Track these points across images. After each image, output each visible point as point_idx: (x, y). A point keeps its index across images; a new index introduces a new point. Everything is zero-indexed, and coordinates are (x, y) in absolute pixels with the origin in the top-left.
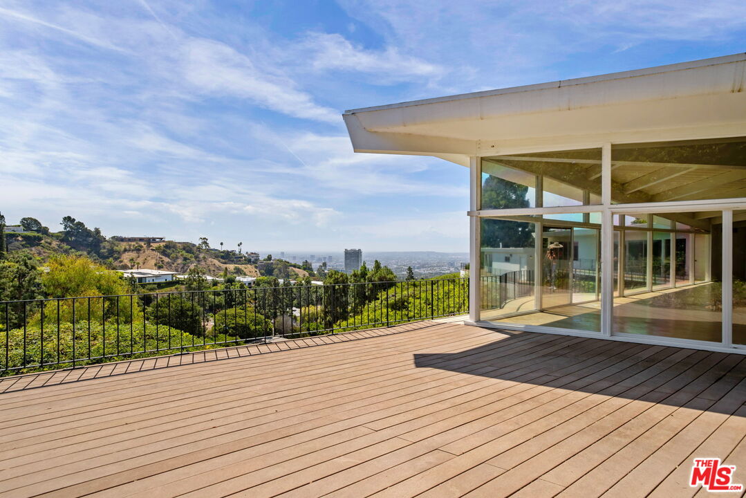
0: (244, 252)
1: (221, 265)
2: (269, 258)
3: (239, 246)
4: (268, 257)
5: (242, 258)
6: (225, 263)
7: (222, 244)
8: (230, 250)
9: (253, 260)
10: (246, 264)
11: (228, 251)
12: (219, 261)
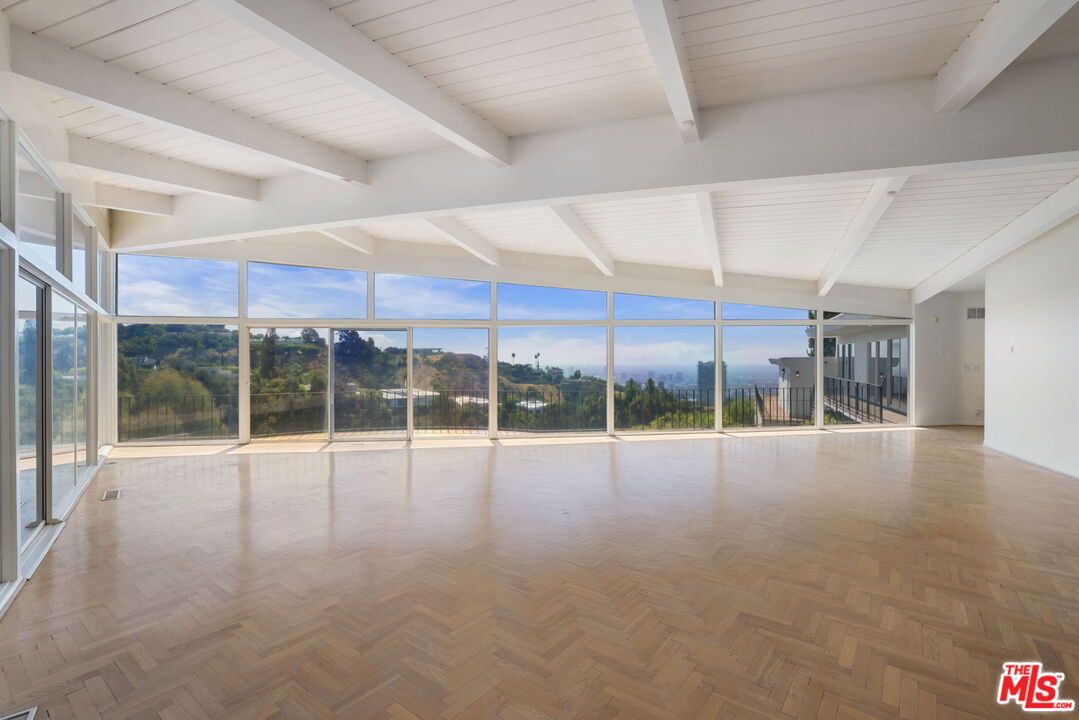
0: (543, 366)
1: (512, 384)
2: (577, 375)
3: (536, 357)
4: (576, 373)
5: (539, 374)
6: (516, 382)
7: (513, 355)
8: (523, 364)
9: (554, 377)
10: (545, 383)
11: (521, 366)
12: (509, 379)
